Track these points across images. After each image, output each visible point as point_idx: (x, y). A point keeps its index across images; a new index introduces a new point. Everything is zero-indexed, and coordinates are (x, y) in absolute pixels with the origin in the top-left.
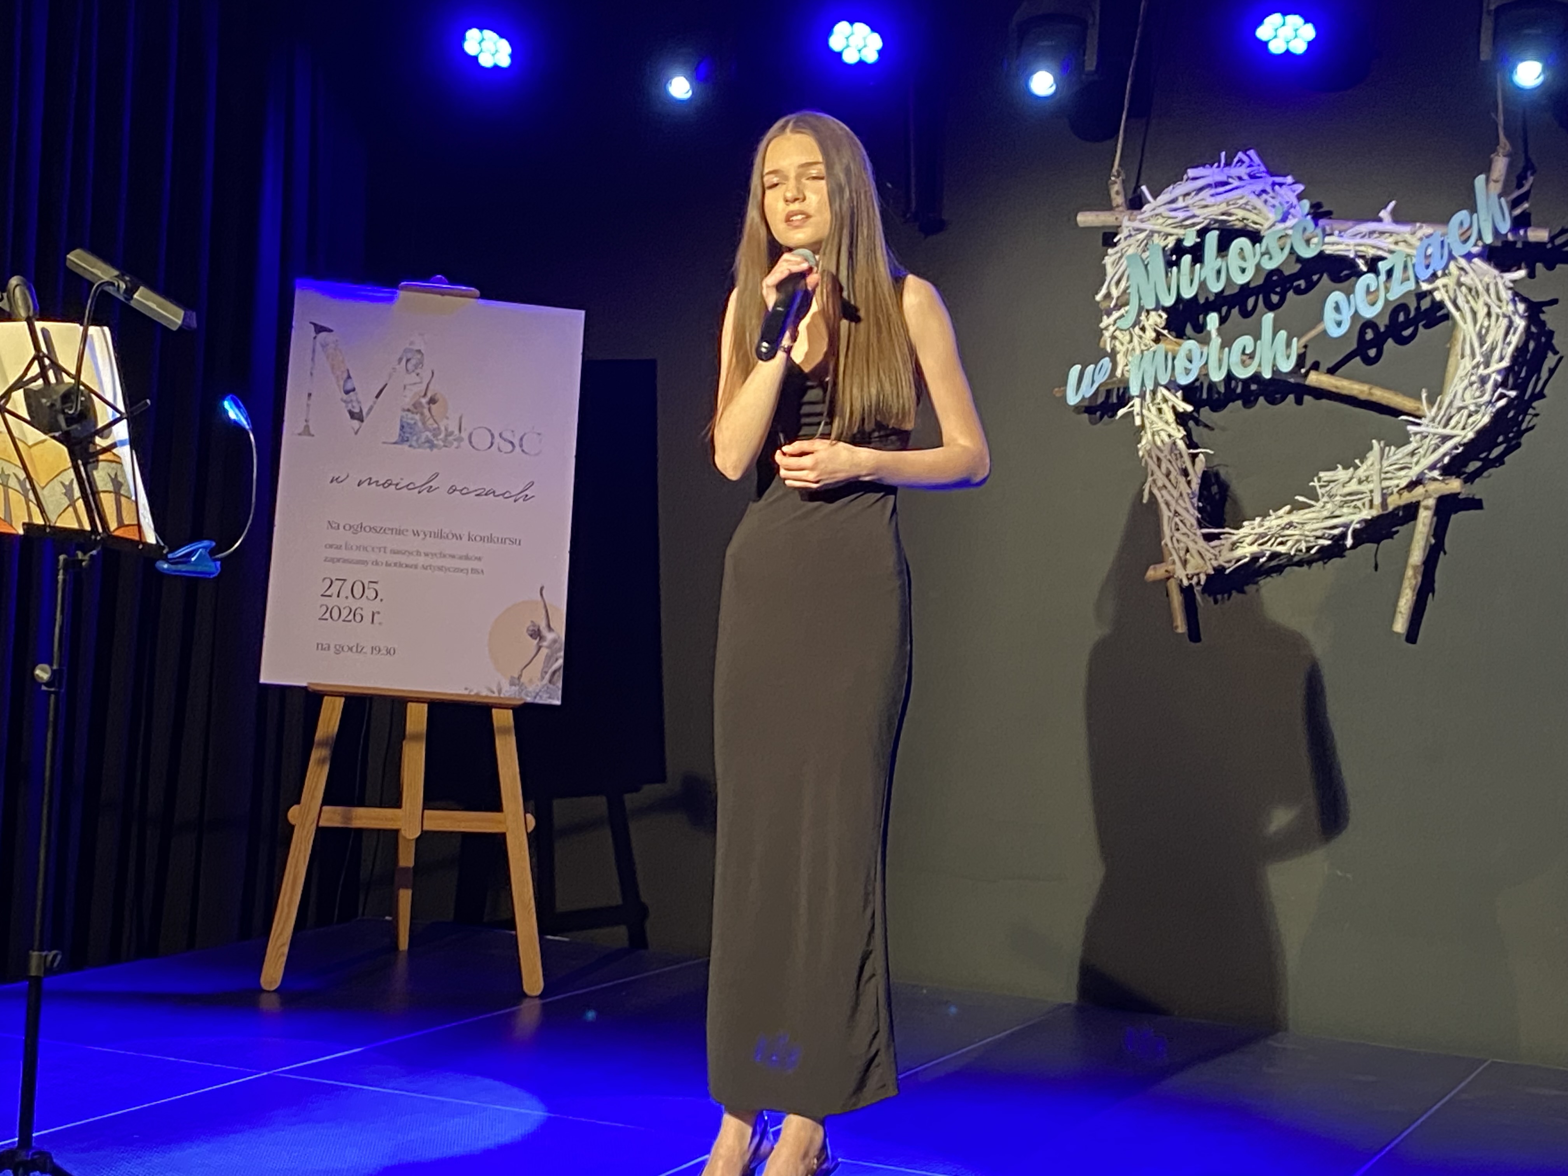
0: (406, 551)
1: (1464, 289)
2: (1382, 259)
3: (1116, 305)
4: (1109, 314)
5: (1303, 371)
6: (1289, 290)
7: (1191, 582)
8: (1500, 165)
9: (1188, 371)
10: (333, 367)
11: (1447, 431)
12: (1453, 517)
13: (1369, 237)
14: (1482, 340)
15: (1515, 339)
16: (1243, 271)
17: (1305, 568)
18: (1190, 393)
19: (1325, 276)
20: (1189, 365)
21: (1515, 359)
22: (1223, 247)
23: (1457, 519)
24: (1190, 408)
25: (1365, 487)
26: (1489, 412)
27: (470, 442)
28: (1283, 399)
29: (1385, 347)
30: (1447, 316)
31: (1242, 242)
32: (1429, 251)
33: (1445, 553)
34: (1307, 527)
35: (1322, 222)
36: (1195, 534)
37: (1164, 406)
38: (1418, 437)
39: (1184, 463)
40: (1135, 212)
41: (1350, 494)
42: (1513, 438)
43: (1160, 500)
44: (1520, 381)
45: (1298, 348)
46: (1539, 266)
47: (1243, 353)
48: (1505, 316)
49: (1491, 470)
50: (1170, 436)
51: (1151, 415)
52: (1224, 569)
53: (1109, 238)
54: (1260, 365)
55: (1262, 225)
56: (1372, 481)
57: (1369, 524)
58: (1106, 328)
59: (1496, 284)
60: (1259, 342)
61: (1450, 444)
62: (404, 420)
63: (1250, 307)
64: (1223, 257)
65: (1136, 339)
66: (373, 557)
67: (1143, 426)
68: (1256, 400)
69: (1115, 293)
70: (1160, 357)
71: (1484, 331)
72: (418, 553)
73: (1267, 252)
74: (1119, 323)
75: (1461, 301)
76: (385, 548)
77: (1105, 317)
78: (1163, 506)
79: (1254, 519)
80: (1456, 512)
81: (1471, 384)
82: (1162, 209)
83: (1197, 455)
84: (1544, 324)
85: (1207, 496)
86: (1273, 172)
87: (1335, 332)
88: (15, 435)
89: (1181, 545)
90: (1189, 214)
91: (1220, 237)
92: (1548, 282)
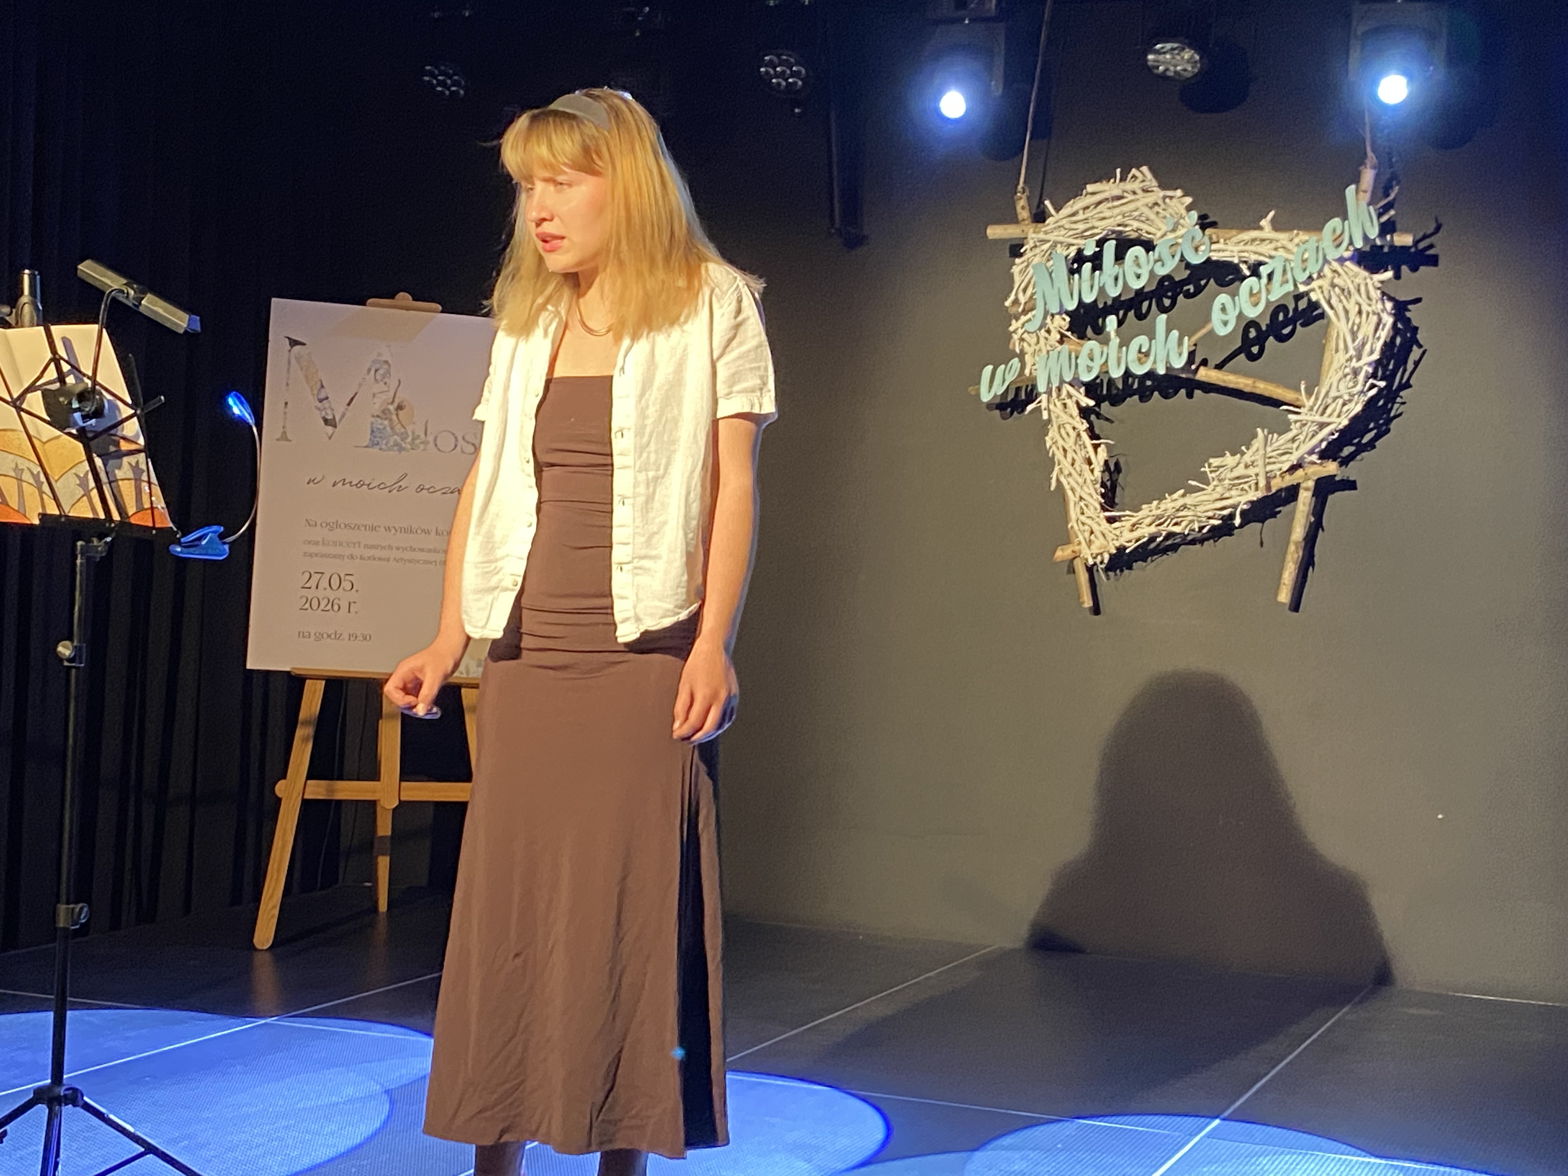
0: (379, 546)
1: (1337, 289)
2: (1263, 263)
3: (1024, 310)
4: (1017, 319)
5: (1193, 367)
6: (1179, 295)
7: (1095, 560)
8: (1368, 176)
10: (306, 377)
11: (1325, 419)
12: (1330, 497)
13: (1251, 244)
14: (1354, 335)
15: (1384, 334)
16: (1138, 276)
17: (1198, 546)
18: (1091, 389)
19: (1212, 281)
20: (1091, 364)
21: (1383, 352)
22: (1120, 257)
23: (1333, 499)
24: (1092, 403)
25: (1251, 471)
26: (1361, 401)
27: (436, 445)
28: (1175, 393)
29: (1267, 344)
30: (1322, 316)
31: (1137, 250)
32: (1306, 256)
33: (1323, 530)
34: (1199, 509)
35: (1208, 231)
36: (1098, 517)
37: (1069, 401)
38: (1298, 424)
39: (1088, 452)
40: (1040, 225)
41: (1238, 478)
42: (1382, 425)
43: (1067, 487)
44: (1388, 373)
45: (1189, 346)
46: (1404, 269)
47: (1140, 351)
48: (1374, 313)
49: (1363, 454)
50: (1074, 428)
51: (1057, 409)
52: (1125, 548)
53: (1016, 249)
54: (1155, 362)
55: (1154, 234)
56: (1257, 466)
57: (1257, 505)
58: (1015, 332)
59: (1366, 285)
60: (1153, 341)
61: (1327, 430)
62: (374, 426)
63: (1144, 311)
64: (1120, 264)
65: (1042, 341)
66: (347, 552)
67: (1049, 420)
68: (1152, 394)
69: (1022, 299)
70: (1064, 359)
71: (1355, 328)
72: (390, 547)
74: (1027, 327)
75: (1334, 301)
76: (359, 543)
77: (1014, 321)
78: (1069, 493)
79: (1151, 503)
80: (1333, 493)
81: (1345, 376)
82: (1064, 222)
83: (1099, 445)
84: (1409, 319)
85: (1109, 484)
86: (1163, 186)
87: (1222, 331)
88: (31, 432)
89: (1086, 528)
90: (1088, 226)
91: (1117, 247)
92: (1412, 282)
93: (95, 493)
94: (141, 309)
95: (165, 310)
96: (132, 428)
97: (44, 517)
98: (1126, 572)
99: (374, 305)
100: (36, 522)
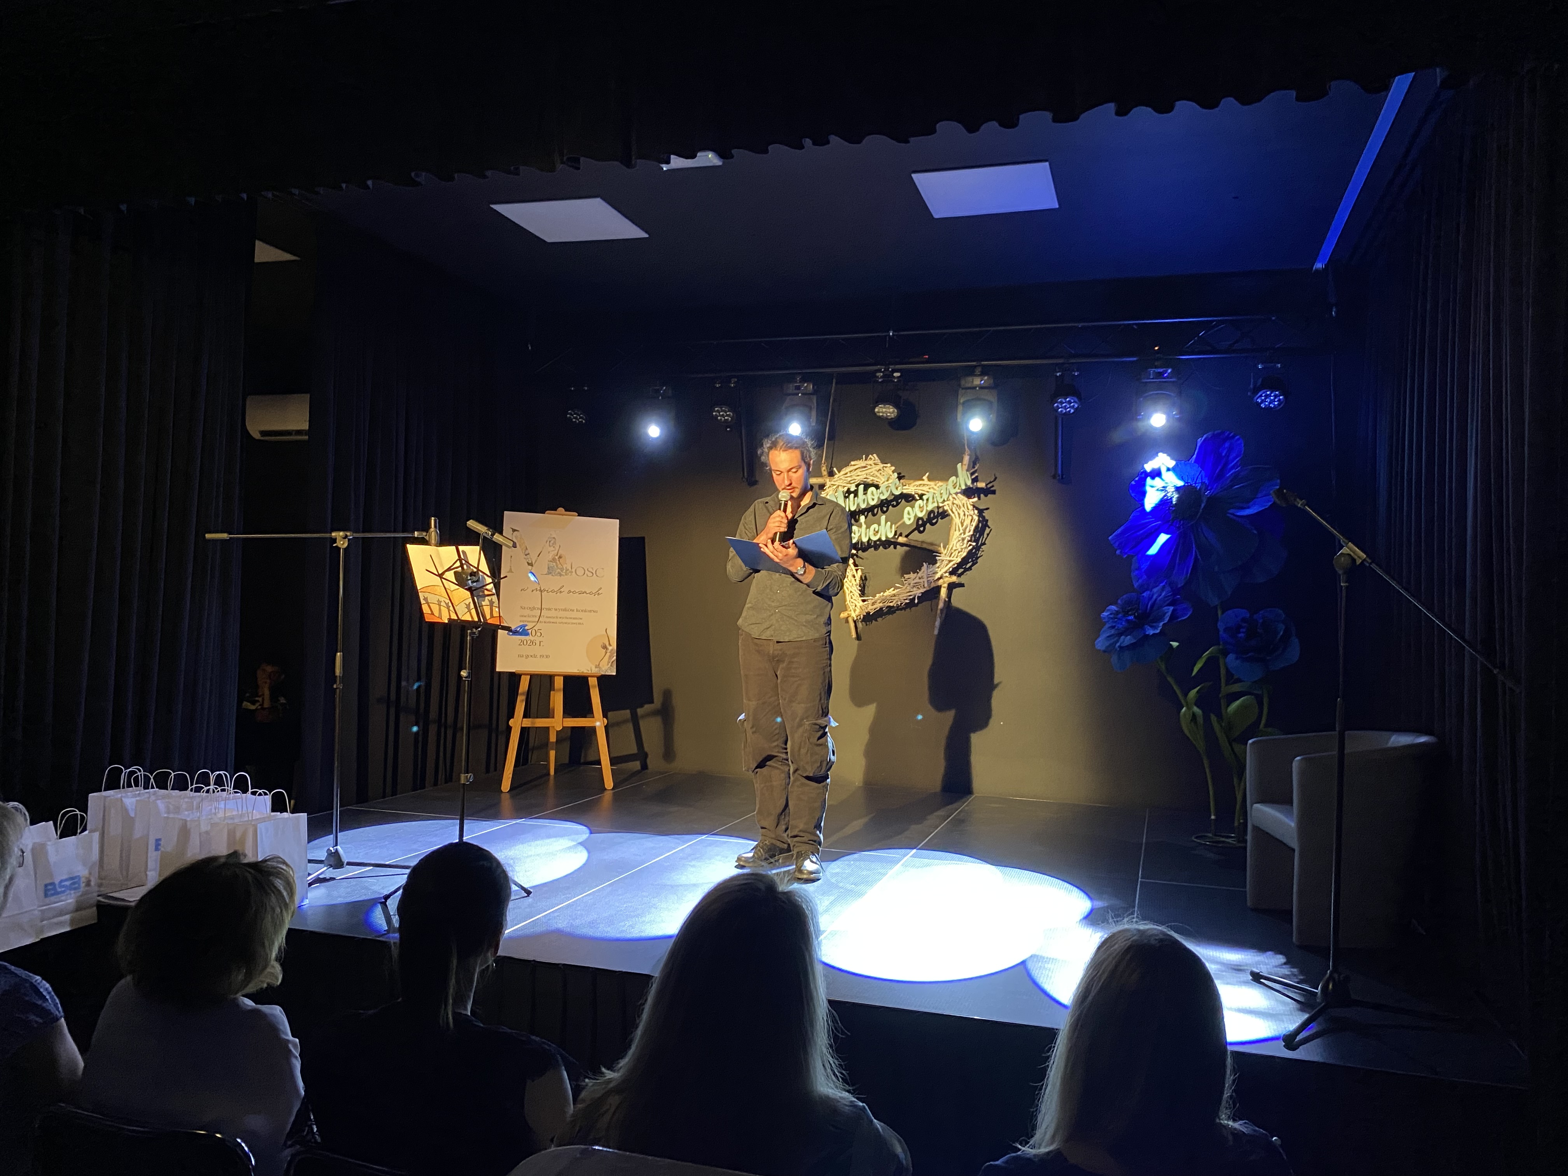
0: (552, 617)
1: (955, 505)
2: (923, 495)
5: (896, 537)
6: (890, 507)
7: (857, 618)
8: (966, 459)
10: (520, 545)
11: (951, 559)
12: (954, 590)
13: (919, 486)
14: (962, 524)
15: (974, 524)
16: (873, 499)
17: (900, 611)
19: (903, 501)
21: (974, 531)
22: (865, 491)
23: (956, 591)
25: (921, 580)
26: (966, 551)
27: (576, 573)
28: (889, 547)
29: (927, 526)
30: (948, 515)
31: (872, 489)
32: (942, 492)
33: (951, 604)
34: (900, 596)
35: (901, 481)
36: (858, 600)
38: (941, 561)
39: (853, 573)
40: (832, 478)
41: (916, 583)
42: (974, 561)
44: (977, 539)
45: (894, 528)
46: (982, 496)
47: (874, 530)
48: (970, 515)
49: (967, 572)
52: (870, 612)
54: (881, 535)
55: (879, 482)
56: (924, 578)
57: (923, 594)
59: (967, 503)
60: (880, 526)
61: (952, 563)
63: (875, 512)
64: (865, 494)
68: (879, 547)
71: (963, 521)
72: (557, 618)
73: (882, 493)
75: (954, 510)
79: (880, 593)
80: (955, 588)
81: (959, 541)
82: (842, 477)
83: (858, 570)
84: (984, 517)
85: (862, 585)
86: (883, 462)
87: (908, 522)
88: (446, 587)
89: (853, 604)
90: (853, 478)
91: (864, 487)
92: (985, 502)
93: (474, 612)
94: (493, 539)
96: (491, 587)
98: (870, 622)
99: (547, 514)
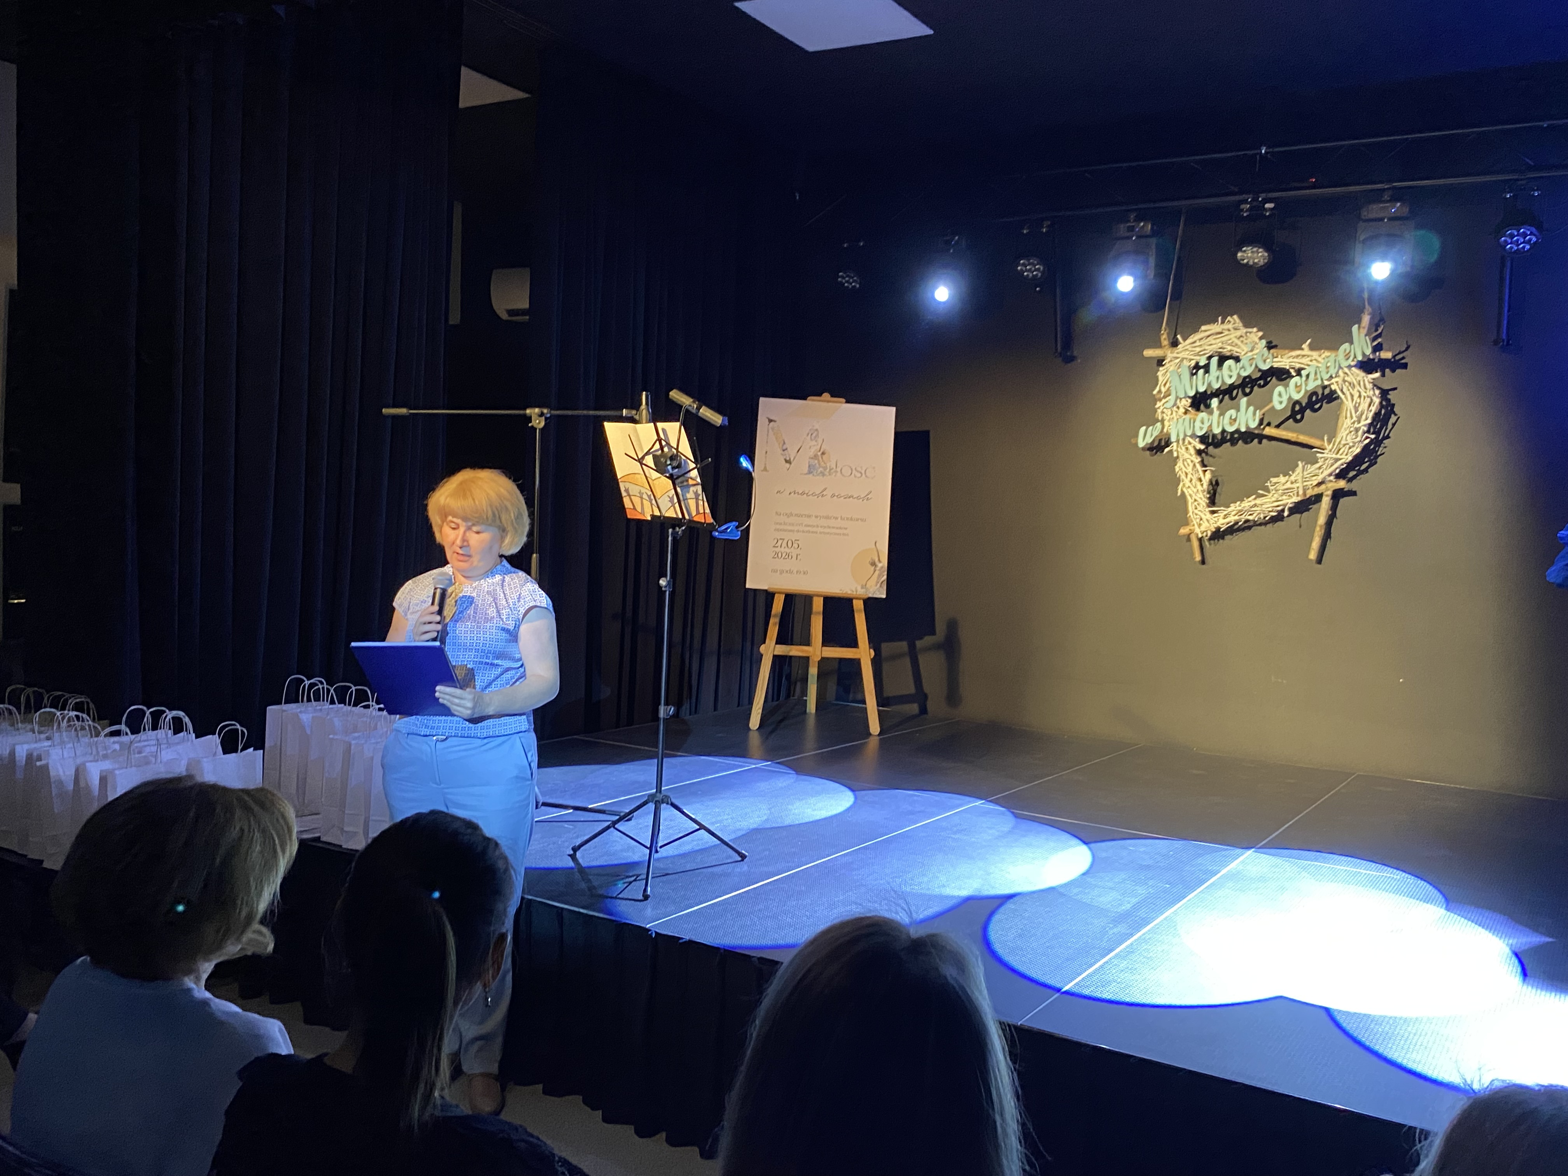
0: (812, 525)
1: (1347, 383)
2: (1302, 369)
4: (1160, 401)
5: (1262, 427)
6: (1254, 386)
7: (1203, 535)
8: (1366, 319)
9: (1201, 429)
10: (776, 438)
11: (1338, 456)
13: (1297, 358)
14: (1356, 409)
15: (1374, 409)
16: (1231, 377)
17: (1263, 527)
18: (1203, 439)
19: (1274, 378)
20: (1202, 426)
21: (1374, 419)
22: (1220, 366)
23: (1342, 501)
24: (1202, 447)
25: (1295, 485)
26: (1360, 446)
27: (841, 473)
28: (1252, 441)
29: (1306, 414)
30: (1338, 398)
31: (1230, 362)
32: (1329, 364)
33: (1337, 518)
34: (1263, 506)
35: (1272, 351)
36: (1205, 511)
37: (1189, 446)
38: (1323, 459)
39: (1200, 475)
40: (1175, 348)
41: (1287, 489)
42: (1373, 460)
43: (1187, 494)
44: (1377, 429)
45: (1259, 416)
46: (1387, 371)
47: (1231, 419)
48: (1368, 397)
49: (1361, 476)
50: (1192, 461)
51: (1182, 451)
52: (1220, 528)
53: (1160, 362)
54: (1239, 424)
55: (1240, 353)
56: (1298, 482)
57: (1297, 504)
58: (1159, 408)
59: (1364, 381)
60: (1239, 413)
61: (1339, 463)
63: (1234, 395)
64: (1220, 370)
65: (1174, 413)
66: (796, 528)
67: (1178, 457)
68: (1238, 441)
69: (1163, 390)
70: (1187, 423)
71: (1357, 405)
72: (818, 526)
74: (1165, 406)
75: (1345, 390)
76: (802, 524)
77: (1158, 402)
78: (1189, 497)
79: (1236, 503)
80: (1343, 497)
81: (1351, 432)
82: (1188, 347)
83: (1206, 471)
84: (1389, 400)
85: (1212, 492)
86: (1246, 326)
87: (1279, 407)
88: (647, 475)
89: (1198, 516)
90: (1202, 349)
91: (1219, 361)
92: (1392, 379)
93: (677, 505)
94: (700, 414)
95: (711, 415)
96: (694, 473)
97: (653, 516)
98: (1221, 541)
99: (811, 400)
100: (649, 518)
